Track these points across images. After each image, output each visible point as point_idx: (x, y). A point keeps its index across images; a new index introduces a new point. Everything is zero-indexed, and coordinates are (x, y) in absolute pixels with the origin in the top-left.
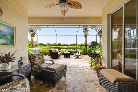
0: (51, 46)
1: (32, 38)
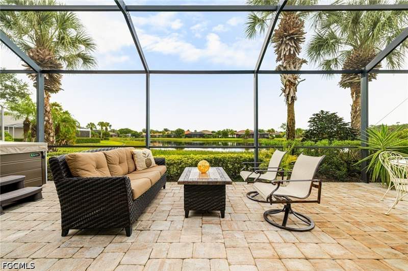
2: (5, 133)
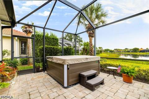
2: (82, 54)
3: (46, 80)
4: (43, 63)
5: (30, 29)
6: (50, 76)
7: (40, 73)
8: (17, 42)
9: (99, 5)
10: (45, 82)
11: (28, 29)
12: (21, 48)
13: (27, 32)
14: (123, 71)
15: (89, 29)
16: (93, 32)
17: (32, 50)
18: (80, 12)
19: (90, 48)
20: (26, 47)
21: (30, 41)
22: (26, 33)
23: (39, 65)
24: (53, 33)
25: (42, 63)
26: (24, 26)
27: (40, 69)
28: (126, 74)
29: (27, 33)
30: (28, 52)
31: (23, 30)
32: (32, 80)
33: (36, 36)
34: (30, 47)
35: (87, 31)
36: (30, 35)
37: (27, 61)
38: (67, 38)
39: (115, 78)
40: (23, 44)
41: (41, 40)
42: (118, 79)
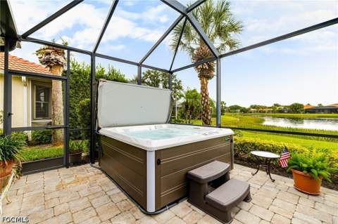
0: (264, 112)
1: (202, 83)
3: (96, 188)
4: (91, 142)
5: (58, 57)
6: (108, 175)
7: (83, 166)
8: (25, 88)
9: (223, 3)
10: (94, 194)
11: (53, 57)
12: (37, 103)
13: (51, 63)
14: (296, 164)
15: (199, 59)
16: (209, 66)
17: (62, 107)
18: (184, 15)
19: (203, 105)
20: (48, 101)
21: (58, 87)
22: (48, 66)
23: (79, 147)
24: (114, 68)
25: (87, 141)
26: (44, 49)
27: (83, 155)
28: (305, 172)
29: (51, 67)
30: (54, 114)
31: (40, 58)
32: (58, 189)
33: (72, 73)
34: (58, 100)
35: (195, 65)
36: (59, 73)
37: (51, 136)
38: (146, 81)
39: (274, 181)
40: (42, 94)
41: (85, 84)
42: (280, 182)
